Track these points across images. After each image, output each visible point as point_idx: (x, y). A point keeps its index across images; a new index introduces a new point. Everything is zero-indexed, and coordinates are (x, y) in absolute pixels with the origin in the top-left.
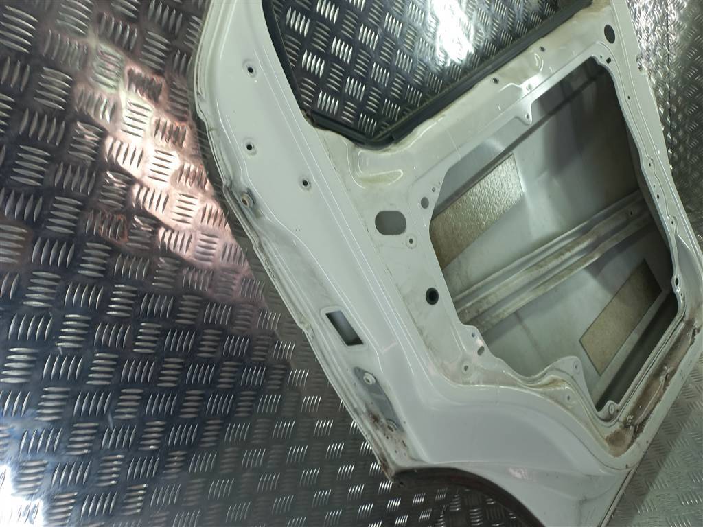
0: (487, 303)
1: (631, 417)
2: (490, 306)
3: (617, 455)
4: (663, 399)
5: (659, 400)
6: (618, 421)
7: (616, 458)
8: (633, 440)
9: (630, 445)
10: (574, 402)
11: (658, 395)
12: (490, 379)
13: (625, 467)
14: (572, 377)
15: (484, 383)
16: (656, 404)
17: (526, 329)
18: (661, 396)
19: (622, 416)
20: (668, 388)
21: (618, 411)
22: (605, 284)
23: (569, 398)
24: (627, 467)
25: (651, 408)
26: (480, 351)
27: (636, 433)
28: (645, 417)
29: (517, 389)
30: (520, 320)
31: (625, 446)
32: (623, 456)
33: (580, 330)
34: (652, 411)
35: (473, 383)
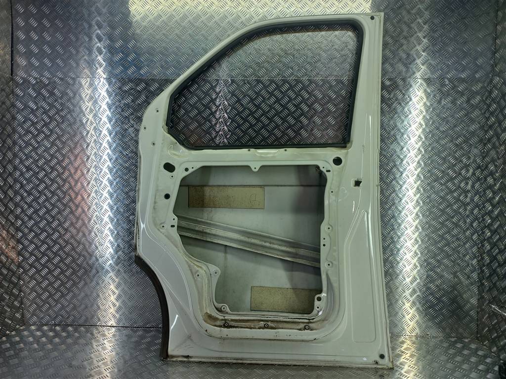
2: (211, 232)
3: (205, 321)
5: (251, 328)
7: (203, 321)
8: (220, 326)
9: (215, 326)
10: (199, 279)
11: (252, 326)
12: (169, 237)
15: (165, 236)
16: (247, 328)
17: (226, 258)
18: (255, 328)
19: (227, 317)
20: (261, 330)
21: (227, 313)
23: (198, 275)
24: (206, 331)
25: (243, 326)
26: (173, 226)
27: (224, 326)
28: (236, 325)
29: (176, 249)
30: (226, 252)
31: (214, 324)
32: (208, 325)
33: (256, 283)
34: (242, 327)
35: (161, 232)
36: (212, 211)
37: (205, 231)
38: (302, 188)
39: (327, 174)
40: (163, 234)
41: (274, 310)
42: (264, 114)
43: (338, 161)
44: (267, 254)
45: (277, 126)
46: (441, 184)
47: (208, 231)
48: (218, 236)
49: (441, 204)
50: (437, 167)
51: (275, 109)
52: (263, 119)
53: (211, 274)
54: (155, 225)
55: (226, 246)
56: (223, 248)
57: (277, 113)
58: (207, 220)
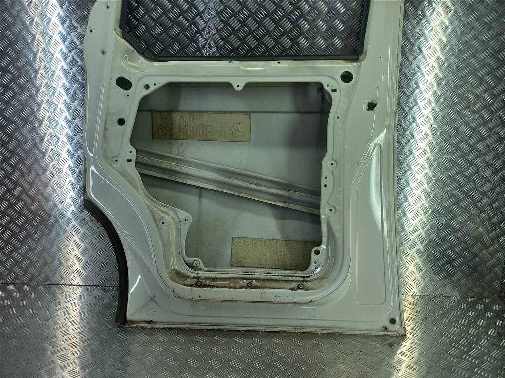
0: (180, 168)
2: (181, 171)
3: (172, 279)
4: (232, 290)
5: (230, 288)
7: (170, 279)
8: (191, 286)
9: (185, 285)
10: (165, 228)
11: (232, 285)
12: (124, 175)
13: (172, 290)
15: (120, 173)
16: (225, 287)
18: (234, 288)
19: (201, 274)
20: (244, 290)
21: (200, 269)
23: (163, 223)
24: (173, 291)
25: (220, 285)
26: (129, 161)
27: (197, 286)
28: (211, 285)
29: (134, 190)
30: (200, 196)
31: (183, 283)
32: (176, 284)
33: (238, 233)
34: (219, 287)
35: (114, 168)
36: (183, 144)
37: (173, 168)
38: (298, 115)
39: (333, 94)
40: (117, 170)
41: (259, 266)
42: (252, 14)
43: (347, 77)
44: (252, 198)
45: (268, 33)
46: (474, 112)
47: (178, 169)
48: (190, 175)
49: (471, 137)
50: (470, 89)
51: (265, 9)
52: (250, 21)
53: (180, 222)
54: (106, 158)
55: (201, 188)
56: (197, 191)
57: (269, 15)
58: (177, 155)
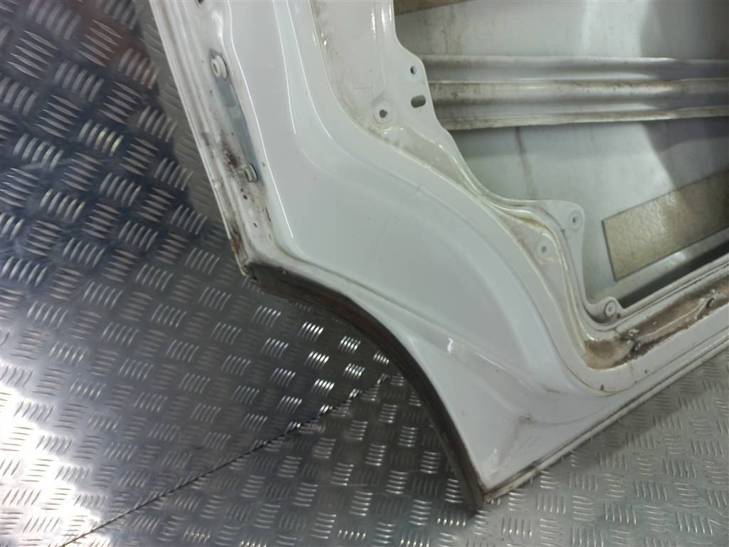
0: (475, 91)
1: (635, 331)
2: (477, 96)
3: (593, 366)
4: (692, 327)
5: (685, 326)
6: (614, 329)
7: (590, 369)
8: (625, 359)
9: (617, 363)
10: (551, 259)
11: (687, 320)
12: (421, 151)
13: (599, 388)
14: (563, 231)
15: (407, 149)
16: (679, 329)
17: (526, 167)
18: (691, 323)
19: (623, 326)
20: (705, 318)
21: (619, 316)
22: (670, 167)
23: (544, 249)
24: (602, 388)
25: (671, 330)
26: (418, 103)
27: (634, 353)
28: (656, 337)
30: (522, 150)
31: (611, 361)
32: (602, 371)
34: (668, 335)
35: (387, 140)
37: (461, 95)
40: (396, 144)
47: (470, 94)
55: (518, 129)
56: (510, 139)
